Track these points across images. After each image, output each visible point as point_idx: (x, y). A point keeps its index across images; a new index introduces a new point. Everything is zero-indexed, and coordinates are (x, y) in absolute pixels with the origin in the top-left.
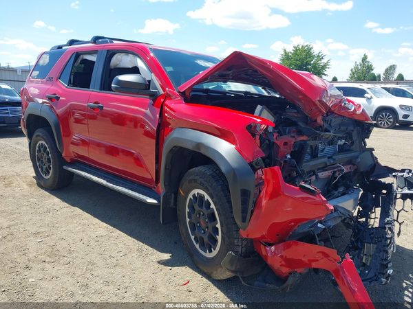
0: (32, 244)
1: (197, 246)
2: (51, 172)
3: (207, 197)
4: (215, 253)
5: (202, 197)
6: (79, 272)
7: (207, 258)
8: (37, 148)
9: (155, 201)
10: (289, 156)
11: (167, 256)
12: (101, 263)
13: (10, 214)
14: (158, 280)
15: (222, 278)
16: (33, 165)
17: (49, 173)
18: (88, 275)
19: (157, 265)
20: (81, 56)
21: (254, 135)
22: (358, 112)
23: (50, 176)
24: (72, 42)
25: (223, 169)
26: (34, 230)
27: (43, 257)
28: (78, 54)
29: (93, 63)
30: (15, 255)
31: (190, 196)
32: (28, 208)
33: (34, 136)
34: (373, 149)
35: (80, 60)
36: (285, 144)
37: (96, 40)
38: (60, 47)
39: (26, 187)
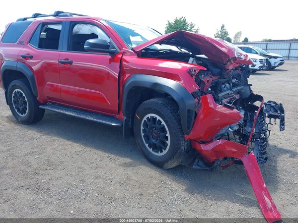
0: (32, 160)
1: (151, 150)
2: (27, 111)
3: (158, 118)
4: (165, 152)
5: (154, 119)
6: (74, 173)
7: (159, 157)
8: (13, 95)
10: (210, 89)
12: (86, 167)
13: (4, 142)
14: (129, 173)
16: (10, 108)
17: (25, 112)
18: (81, 175)
20: (46, 26)
21: (192, 76)
23: (26, 114)
24: (36, 16)
25: (175, 98)
26: (28, 151)
27: (45, 167)
28: (44, 24)
29: (59, 31)
30: (23, 167)
31: (145, 119)
32: (16, 137)
33: (11, 85)
34: (251, 85)
35: (44, 28)
36: (208, 81)
37: (57, 14)
38: (25, 19)
39: (6, 124)
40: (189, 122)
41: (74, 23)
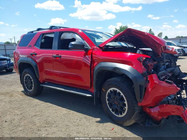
0: (36, 120)
1: (114, 113)
2: (33, 88)
3: (118, 91)
5: (115, 91)
6: (63, 130)
7: (120, 118)
8: (25, 78)
9: (90, 95)
10: (153, 70)
11: (99, 119)
12: (71, 125)
13: (19, 108)
14: (100, 129)
15: (129, 125)
16: (23, 86)
17: (32, 88)
18: (68, 130)
19: (96, 123)
20: (45, 35)
22: (173, 51)
23: (32, 90)
24: (39, 29)
25: (130, 77)
26: (34, 114)
27: (44, 125)
28: (43, 34)
29: (52, 38)
30: (30, 126)
31: (109, 91)
32: (26, 105)
33: (23, 72)
34: (180, 66)
35: (44, 37)
36: (151, 65)
37: (51, 28)
38: (32, 32)
39: (20, 96)
40: (141, 94)
41: (61, 33)
